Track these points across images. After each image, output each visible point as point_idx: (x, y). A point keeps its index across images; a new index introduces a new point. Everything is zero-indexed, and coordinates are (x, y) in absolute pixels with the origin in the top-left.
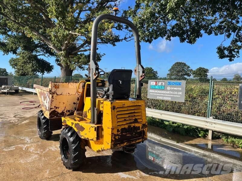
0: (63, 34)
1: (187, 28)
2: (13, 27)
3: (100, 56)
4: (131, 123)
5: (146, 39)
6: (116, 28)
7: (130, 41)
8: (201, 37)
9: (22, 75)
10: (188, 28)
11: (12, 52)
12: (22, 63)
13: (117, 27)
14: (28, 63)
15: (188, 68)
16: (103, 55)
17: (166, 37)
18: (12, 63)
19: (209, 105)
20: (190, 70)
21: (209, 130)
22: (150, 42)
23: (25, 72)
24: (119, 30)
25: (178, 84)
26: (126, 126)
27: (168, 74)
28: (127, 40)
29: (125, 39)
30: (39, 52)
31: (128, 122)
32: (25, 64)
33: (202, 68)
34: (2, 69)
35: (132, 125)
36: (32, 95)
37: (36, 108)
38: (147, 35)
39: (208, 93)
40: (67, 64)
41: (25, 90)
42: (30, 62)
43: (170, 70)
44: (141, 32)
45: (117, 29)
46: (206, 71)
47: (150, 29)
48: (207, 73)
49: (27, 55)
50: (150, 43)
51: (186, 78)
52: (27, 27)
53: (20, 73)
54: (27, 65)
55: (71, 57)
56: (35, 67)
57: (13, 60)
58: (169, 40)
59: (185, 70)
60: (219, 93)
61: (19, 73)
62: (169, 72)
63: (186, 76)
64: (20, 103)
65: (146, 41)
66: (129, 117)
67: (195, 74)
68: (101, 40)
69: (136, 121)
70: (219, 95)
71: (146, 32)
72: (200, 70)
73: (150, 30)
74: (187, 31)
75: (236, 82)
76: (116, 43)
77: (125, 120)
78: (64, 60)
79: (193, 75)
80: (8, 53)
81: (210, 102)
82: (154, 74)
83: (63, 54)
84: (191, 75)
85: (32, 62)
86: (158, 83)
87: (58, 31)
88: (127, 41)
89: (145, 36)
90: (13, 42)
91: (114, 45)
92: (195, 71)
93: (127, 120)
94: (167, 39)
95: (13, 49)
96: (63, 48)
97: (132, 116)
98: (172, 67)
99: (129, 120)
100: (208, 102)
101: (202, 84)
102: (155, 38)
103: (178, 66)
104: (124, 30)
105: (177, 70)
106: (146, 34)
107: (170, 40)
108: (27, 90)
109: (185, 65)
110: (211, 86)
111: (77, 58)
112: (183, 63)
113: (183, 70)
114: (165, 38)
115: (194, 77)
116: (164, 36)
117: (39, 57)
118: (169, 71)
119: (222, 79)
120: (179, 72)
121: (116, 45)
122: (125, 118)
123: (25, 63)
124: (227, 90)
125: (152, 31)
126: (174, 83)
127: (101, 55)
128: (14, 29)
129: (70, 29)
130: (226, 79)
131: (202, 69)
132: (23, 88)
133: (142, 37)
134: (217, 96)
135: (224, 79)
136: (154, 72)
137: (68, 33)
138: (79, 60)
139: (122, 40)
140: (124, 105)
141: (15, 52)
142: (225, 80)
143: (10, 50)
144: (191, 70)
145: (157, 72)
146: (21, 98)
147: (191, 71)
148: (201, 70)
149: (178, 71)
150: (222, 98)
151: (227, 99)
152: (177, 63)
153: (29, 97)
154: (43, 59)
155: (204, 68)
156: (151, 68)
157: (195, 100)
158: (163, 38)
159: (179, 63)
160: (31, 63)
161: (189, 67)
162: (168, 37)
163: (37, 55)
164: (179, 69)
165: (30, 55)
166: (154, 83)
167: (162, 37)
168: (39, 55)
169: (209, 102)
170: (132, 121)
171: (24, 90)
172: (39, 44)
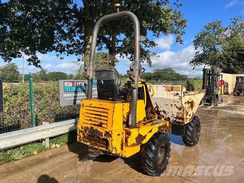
4: (95, 125)
26: (89, 126)
31: (93, 123)
35: (95, 127)
66: (95, 118)
69: (100, 125)
77: (90, 120)
86: (76, 83)
93: (92, 121)
97: (98, 119)
99: (94, 121)
122: (91, 118)
140: (91, 104)
166: (71, 84)
170: (96, 123)
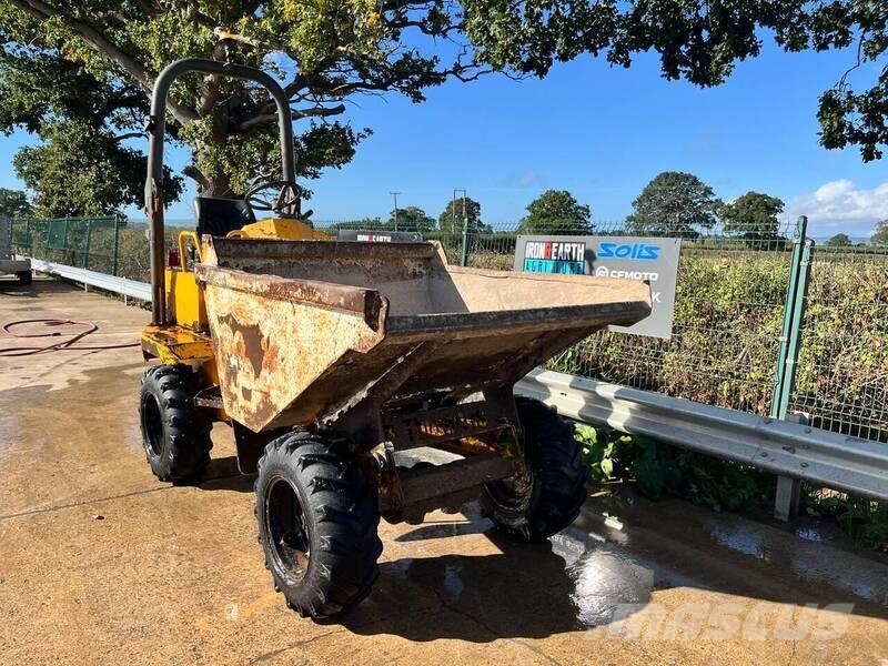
0: (193, 44)
1: (697, 14)
2: (11, 21)
3: (352, 138)
5: (525, 58)
6: (422, 25)
7: (475, 78)
8: (755, 56)
9: (59, 213)
10: (703, 13)
11: (24, 124)
12: (62, 167)
13: (425, 22)
14: (82, 166)
15: (705, 195)
16: (363, 136)
17: (609, 48)
18: (25, 168)
19: (786, 358)
20: (711, 202)
21: (780, 479)
22: (542, 72)
23: (71, 202)
24: (433, 33)
25: (645, 253)
27: (630, 219)
28: (463, 76)
29: (454, 72)
30: (128, 124)
32: (72, 172)
33: (759, 196)
34: (12, 193)
36: (79, 293)
37: (55, 348)
38: (524, 36)
39: (783, 293)
40: (219, 168)
41: (57, 271)
42: (89, 165)
43: (640, 201)
44: (499, 25)
45: (428, 32)
46: (771, 207)
47: (540, 14)
48: (778, 216)
49: (73, 135)
50: (541, 77)
51: (697, 235)
52: (59, 19)
53: (53, 206)
54: (78, 175)
55: (236, 142)
56: (108, 183)
57: (30, 157)
58: (622, 61)
59: (695, 204)
60: (829, 296)
61: (48, 205)
62: (632, 211)
63: (696, 227)
64: (6, 328)
65: (526, 67)
67: (729, 217)
68: (360, 76)
70: (827, 303)
71: (524, 26)
72: (750, 203)
73: (545, 21)
74: (701, 24)
75: (881, 251)
76: (424, 91)
78: (207, 155)
79: (723, 220)
80: (11, 128)
81: (789, 342)
82: (579, 218)
83: (200, 130)
84: (714, 222)
85: (97, 164)
87: (176, 30)
88: (464, 81)
89: (517, 41)
90: (22, 85)
91: (418, 98)
92: (730, 207)
94: (612, 58)
95: (24, 108)
96: (201, 103)
98: (645, 190)
100: (781, 339)
101: (757, 257)
102: (564, 57)
103: (669, 185)
104: (452, 33)
105: (665, 202)
106: (522, 32)
107: (627, 65)
108: (63, 274)
109: (695, 181)
110: (799, 267)
111: (258, 147)
112: (687, 177)
113: (686, 201)
114: (604, 52)
115: (728, 229)
116: (600, 48)
117: (125, 144)
118: (634, 204)
119: (833, 239)
120: (670, 209)
121: (425, 99)
123: (70, 166)
124: (863, 282)
125: (552, 21)
126: (626, 251)
127: (356, 136)
128: (19, 30)
129: (217, 18)
130: (846, 237)
131: (758, 200)
132: (52, 265)
133: (502, 46)
134: (817, 309)
135: (838, 237)
136: (579, 208)
137: (208, 36)
138: (265, 156)
139: (445, 73)
141: (34, 126)
142: (841, 240)
143: (14, 116)
144: (719, 203)
145: (588, 211)
146: (24, 306)
147: (716, 207)
148: (755, 203)
149: (667, 207)
150: (841, 316)
151: (861, 324)
152: (666, 175)
153: (61, 301)
154: (140, 152)
155: (765, 196)
156: (568, 194)
157: (724, 325)
158: (596, 55)
159: (674, 174)
160: (93, 168)
161: (708, 191)
162: (618, 52)
163: (119, 134)
164: (672, 198)
165: (87, 135)
166: (542, 250)
167: (593, 50)
168: (127, 136)
169: (783, 339)
171: (54, 275)
172: (123, 91)
